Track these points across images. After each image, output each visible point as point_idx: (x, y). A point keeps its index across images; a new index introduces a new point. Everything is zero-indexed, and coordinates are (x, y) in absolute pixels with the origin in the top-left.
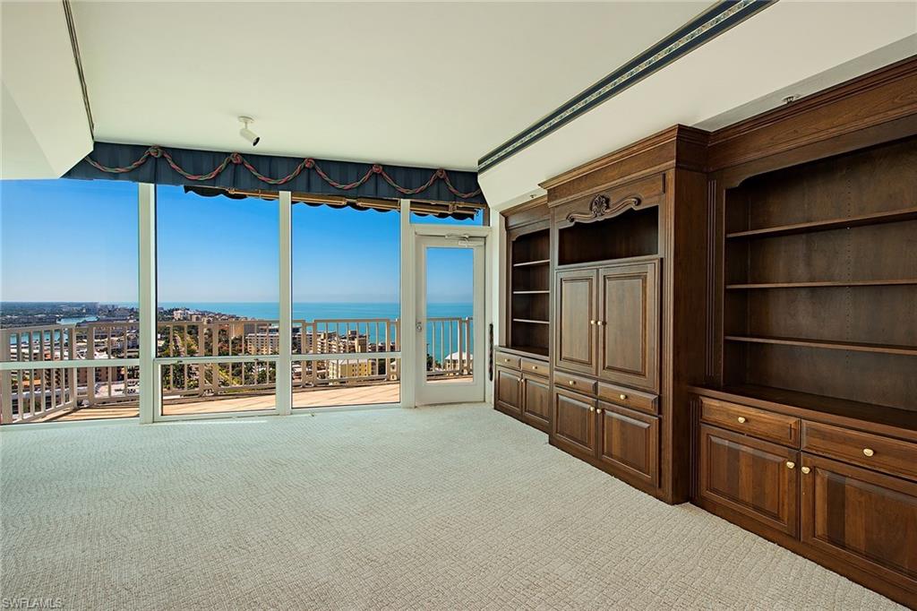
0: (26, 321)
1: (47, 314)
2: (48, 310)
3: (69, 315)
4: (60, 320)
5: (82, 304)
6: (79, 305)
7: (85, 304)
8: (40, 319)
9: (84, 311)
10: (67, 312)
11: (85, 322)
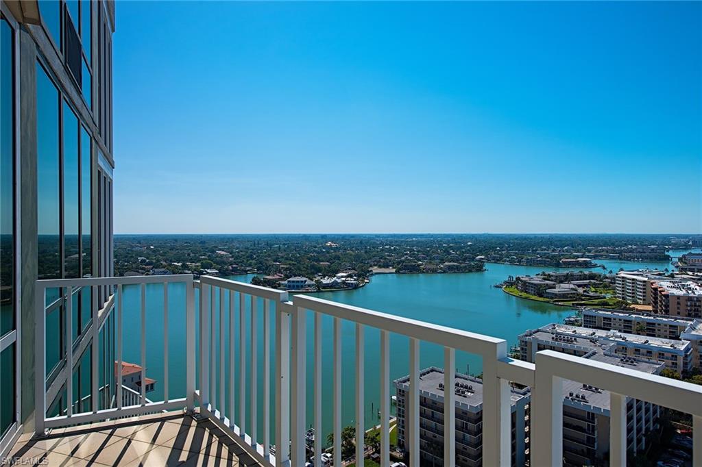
0: (641, 250)
1: (658, 245)
2: (659, 241)
3: (677, 247)
4: (668, 251)
5: (690, 235)
6: (686, 236)
7: (693, 236)
8: (653, 249)
9: (691, 243)
10: (675, 244)
11: (690, 254)
